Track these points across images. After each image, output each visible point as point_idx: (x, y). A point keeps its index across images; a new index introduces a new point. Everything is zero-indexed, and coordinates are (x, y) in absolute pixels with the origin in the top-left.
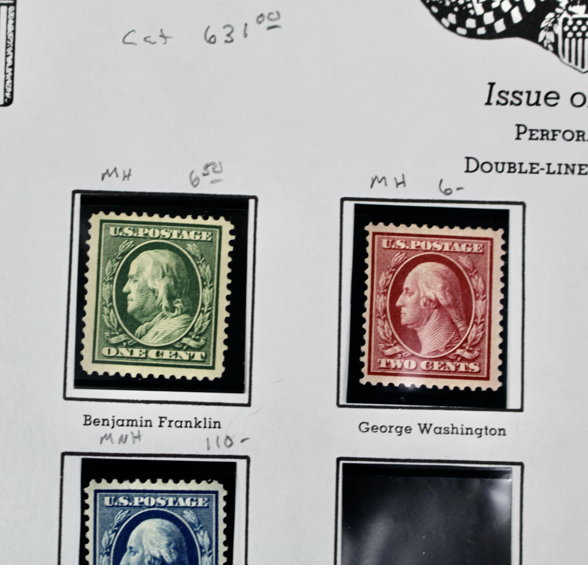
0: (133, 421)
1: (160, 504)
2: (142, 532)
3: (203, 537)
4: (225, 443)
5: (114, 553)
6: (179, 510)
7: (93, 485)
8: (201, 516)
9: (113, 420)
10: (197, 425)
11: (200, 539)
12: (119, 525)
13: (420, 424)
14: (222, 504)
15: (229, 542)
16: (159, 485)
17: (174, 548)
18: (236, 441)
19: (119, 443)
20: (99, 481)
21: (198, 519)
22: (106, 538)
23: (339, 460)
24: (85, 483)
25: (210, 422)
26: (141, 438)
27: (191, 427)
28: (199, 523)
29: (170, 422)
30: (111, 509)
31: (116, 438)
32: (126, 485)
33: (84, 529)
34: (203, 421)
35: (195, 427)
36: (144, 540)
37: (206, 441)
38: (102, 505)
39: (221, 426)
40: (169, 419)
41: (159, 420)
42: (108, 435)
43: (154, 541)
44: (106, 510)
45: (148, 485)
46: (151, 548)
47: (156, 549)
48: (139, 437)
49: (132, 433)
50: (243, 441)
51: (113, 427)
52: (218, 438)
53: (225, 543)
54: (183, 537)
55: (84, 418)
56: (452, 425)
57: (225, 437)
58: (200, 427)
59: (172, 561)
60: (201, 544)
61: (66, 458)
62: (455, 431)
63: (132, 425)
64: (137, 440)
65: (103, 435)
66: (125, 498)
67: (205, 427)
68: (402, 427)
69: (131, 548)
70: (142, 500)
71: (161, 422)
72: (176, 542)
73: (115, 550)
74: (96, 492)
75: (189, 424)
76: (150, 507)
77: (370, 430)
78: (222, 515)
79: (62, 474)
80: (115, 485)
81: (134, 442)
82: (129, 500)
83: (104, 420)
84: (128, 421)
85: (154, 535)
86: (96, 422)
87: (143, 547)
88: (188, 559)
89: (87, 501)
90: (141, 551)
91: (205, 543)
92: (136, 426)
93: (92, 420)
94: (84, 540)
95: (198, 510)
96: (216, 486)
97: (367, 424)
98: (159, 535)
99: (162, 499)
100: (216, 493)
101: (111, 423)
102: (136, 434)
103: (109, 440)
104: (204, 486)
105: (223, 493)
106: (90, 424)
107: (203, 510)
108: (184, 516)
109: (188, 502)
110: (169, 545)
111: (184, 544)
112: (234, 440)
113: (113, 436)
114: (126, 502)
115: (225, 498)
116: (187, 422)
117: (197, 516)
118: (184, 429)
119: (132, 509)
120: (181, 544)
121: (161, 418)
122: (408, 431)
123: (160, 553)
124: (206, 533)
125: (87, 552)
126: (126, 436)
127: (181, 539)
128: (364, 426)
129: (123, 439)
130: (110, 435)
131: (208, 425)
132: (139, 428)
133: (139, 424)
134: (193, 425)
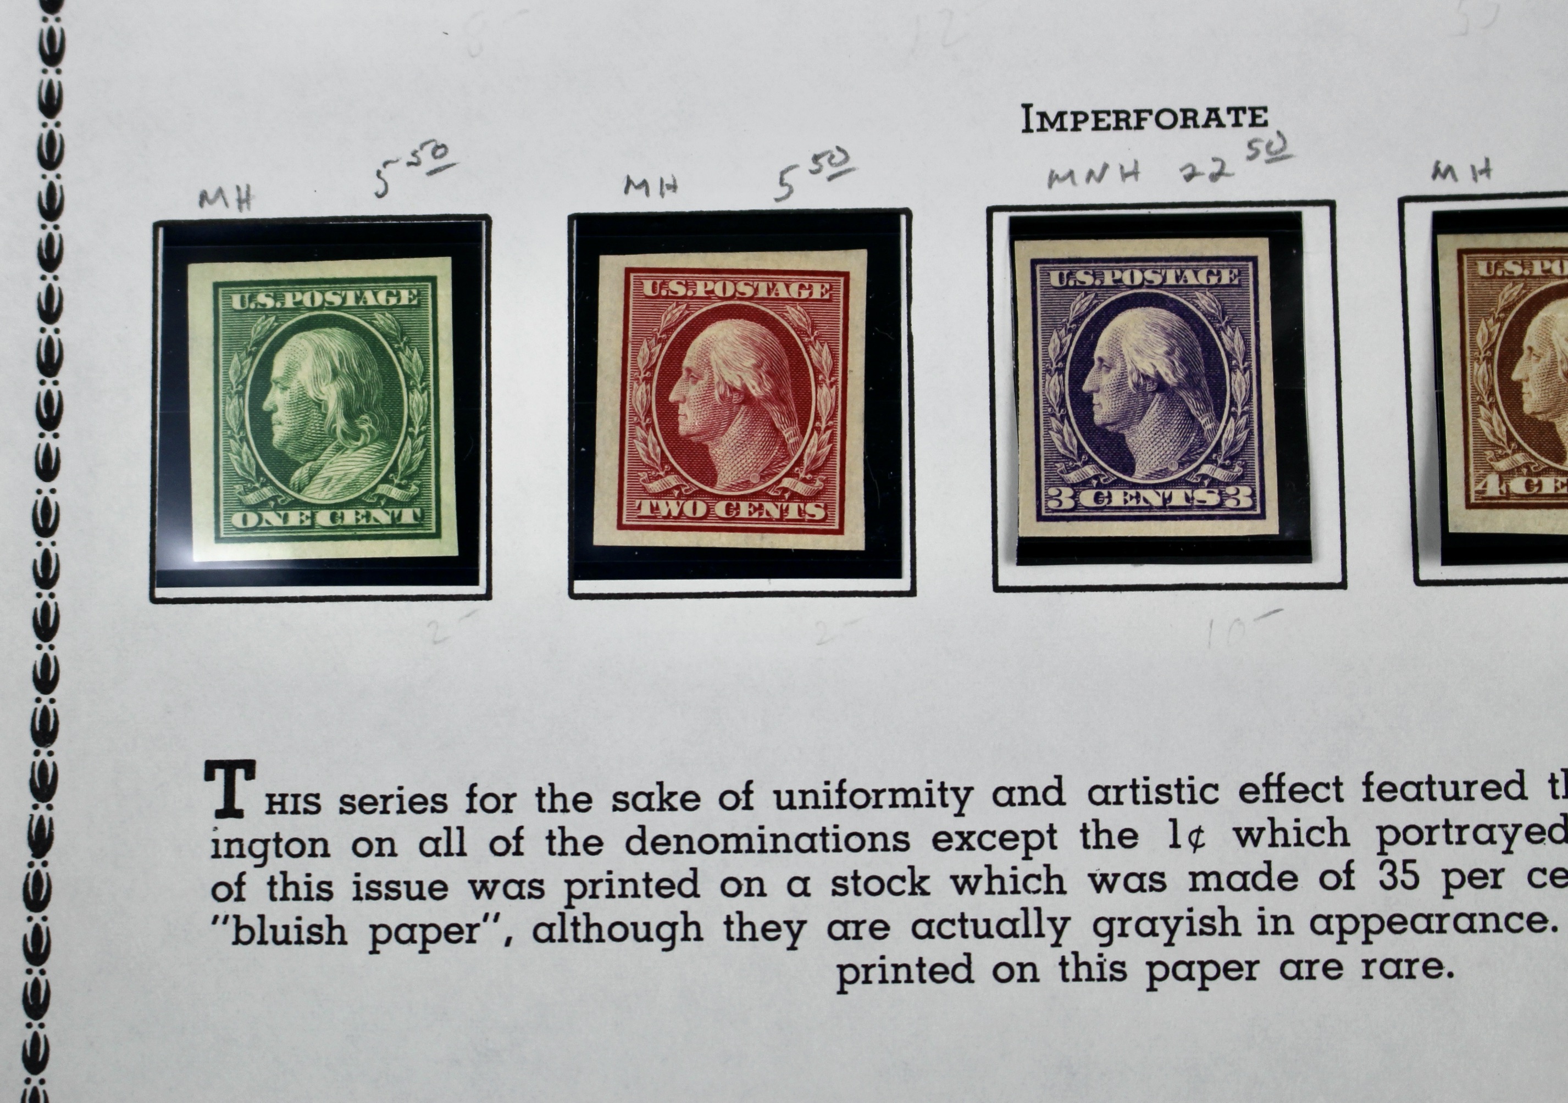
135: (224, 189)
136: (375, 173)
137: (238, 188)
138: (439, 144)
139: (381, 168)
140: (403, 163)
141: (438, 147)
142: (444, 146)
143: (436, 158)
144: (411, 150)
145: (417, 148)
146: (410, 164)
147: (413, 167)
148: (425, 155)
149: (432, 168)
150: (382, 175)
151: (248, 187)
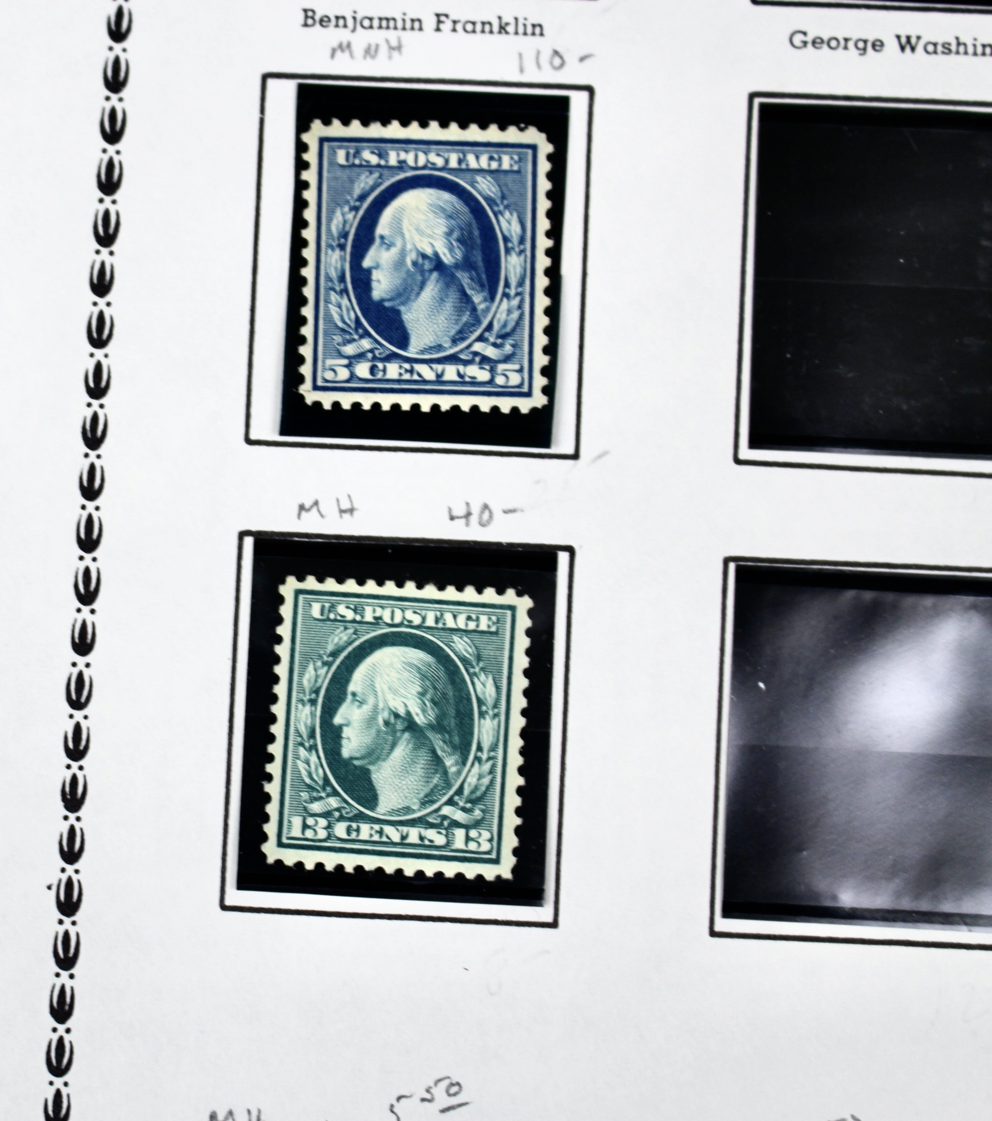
0: (387, 19)
1: (433, 164)
2: (401, 210)
3: (509, 222)
4: (551, 63)
5: (354, 246)
6: (468, 176)
7: (318, 128)
8: (506, 185)
9: (354, 18)
10: (503, 29)
11: (504, 224)
12: (362, 198)
13: (898, 37)
14: (544, 166)
15: (556, 233)
16: (434, 131)
17: (459, 240)
18: (571, 59)
19: (365, 58)
20: (327, 122)
21: (502, 191)
22: (338, 219)
23: (752, 96)
24: (302, 125)
25: (525, 25)
26: (404, 50)
27: (491, 32)
28: (503, 197)
29: (455, 22)
30: (347, 171)
31: (358, 48)
32: (376, 130)
33: (300, 204)
34: (513, 22)
35: (500, 32)
36: (406, 225)
37: (517, 57)
38: (333, 163)
39: (545, 32)
40: (453, 17)
41: (435, 19)
42: (345, 44)
43: (423, 226)
44: (339, 173)
45: (414, 131)
46: (417, 237)
47: (426, 240)
48: (399, 48)
49: (387, 41)
50: (582, 59)
51: (354, 30)
52: (538, 53)
53: (548, 234)
54: (474, 221)
55: (302, 15)
56: (957, 38)
57: (550, 52)
58: (507, 33)
59: (453, 261)
60: (506, 233)
61: (271, 82)
62: (962, 49)
63: (388, 28)
64: (395, 54)
65: (335, 44)
66: (373, 153)
67: (516, 33)
68: (865, 42)
69: (382, 237)
70: (403, 156)
71: (439, 22)
72: (461, 229)
73: (354, 241)
74: (322, 140)
75: (487, 28)
76: (416, 168)
77: (810, 46)
78: (544, 185)
79: (262, 110)
80: (356, 129)
81: (390, 57)
82: (380, 156)
83: (337, 18)
84: (381, 19)
85: (423, 217)
86: (324, 21)
87: (403, 236)
88: (484, 260)
89: (306, 157)
90: (399, 243)
91: (513, 234)
92: (396, 28)
93: (317, 18)
94: (299, 223)
95: (502, 176)
96: (533, 135)
97: (805, 34)
98: (431, 216)
99: (438, 155)
100: (534, 148)
101: (350, 22)
102: (394, 43)
103: (347, 53)
104: (512, 135)
105: (546, 148)
106: (313, 25)
107: (510, 178)
108: (476, 185)
109: (484, 163)
110: (449, 234)
111: (476, 233)
112: (566, 58)
113: (354, 47)
114: (374, 160)
115: (550, 158)
116: (483, 23)
117: (499, 186)
118: (479, 36)
119: (386, 172)
120: (470, 233)
121: (438, 15)
122: (878, 48)
123: (433, 246)
124: (515, 215)
125: (305, 243)
126: (377, 46)
127: (470, 225)
128: (798, 39)
129: (370, 52)
130: (349, 45)
131: (521, 29)
132: (400, 33)
133: (400, 24)
134: (496, 28)
135: (234, 1111)
136: (388, 1107)
137: (249, 1112)
138: (454, 1082)
139: (395, 1103)
140: (416, 1099)
141: (452, 1085)
142: (458, 1084)
143: (449, 1095)
144: (426, 1087)
145: (432, 1084)
146: (423, 1100)
147: (426, 1103)
148: (439, 1092)
149: (446, 1106)
150: (395, 1110)
151: (259, 1111)
